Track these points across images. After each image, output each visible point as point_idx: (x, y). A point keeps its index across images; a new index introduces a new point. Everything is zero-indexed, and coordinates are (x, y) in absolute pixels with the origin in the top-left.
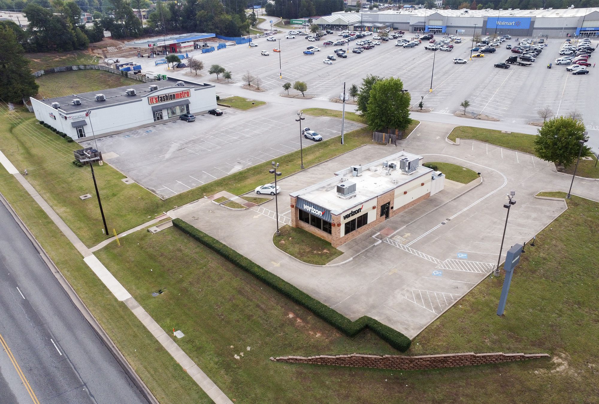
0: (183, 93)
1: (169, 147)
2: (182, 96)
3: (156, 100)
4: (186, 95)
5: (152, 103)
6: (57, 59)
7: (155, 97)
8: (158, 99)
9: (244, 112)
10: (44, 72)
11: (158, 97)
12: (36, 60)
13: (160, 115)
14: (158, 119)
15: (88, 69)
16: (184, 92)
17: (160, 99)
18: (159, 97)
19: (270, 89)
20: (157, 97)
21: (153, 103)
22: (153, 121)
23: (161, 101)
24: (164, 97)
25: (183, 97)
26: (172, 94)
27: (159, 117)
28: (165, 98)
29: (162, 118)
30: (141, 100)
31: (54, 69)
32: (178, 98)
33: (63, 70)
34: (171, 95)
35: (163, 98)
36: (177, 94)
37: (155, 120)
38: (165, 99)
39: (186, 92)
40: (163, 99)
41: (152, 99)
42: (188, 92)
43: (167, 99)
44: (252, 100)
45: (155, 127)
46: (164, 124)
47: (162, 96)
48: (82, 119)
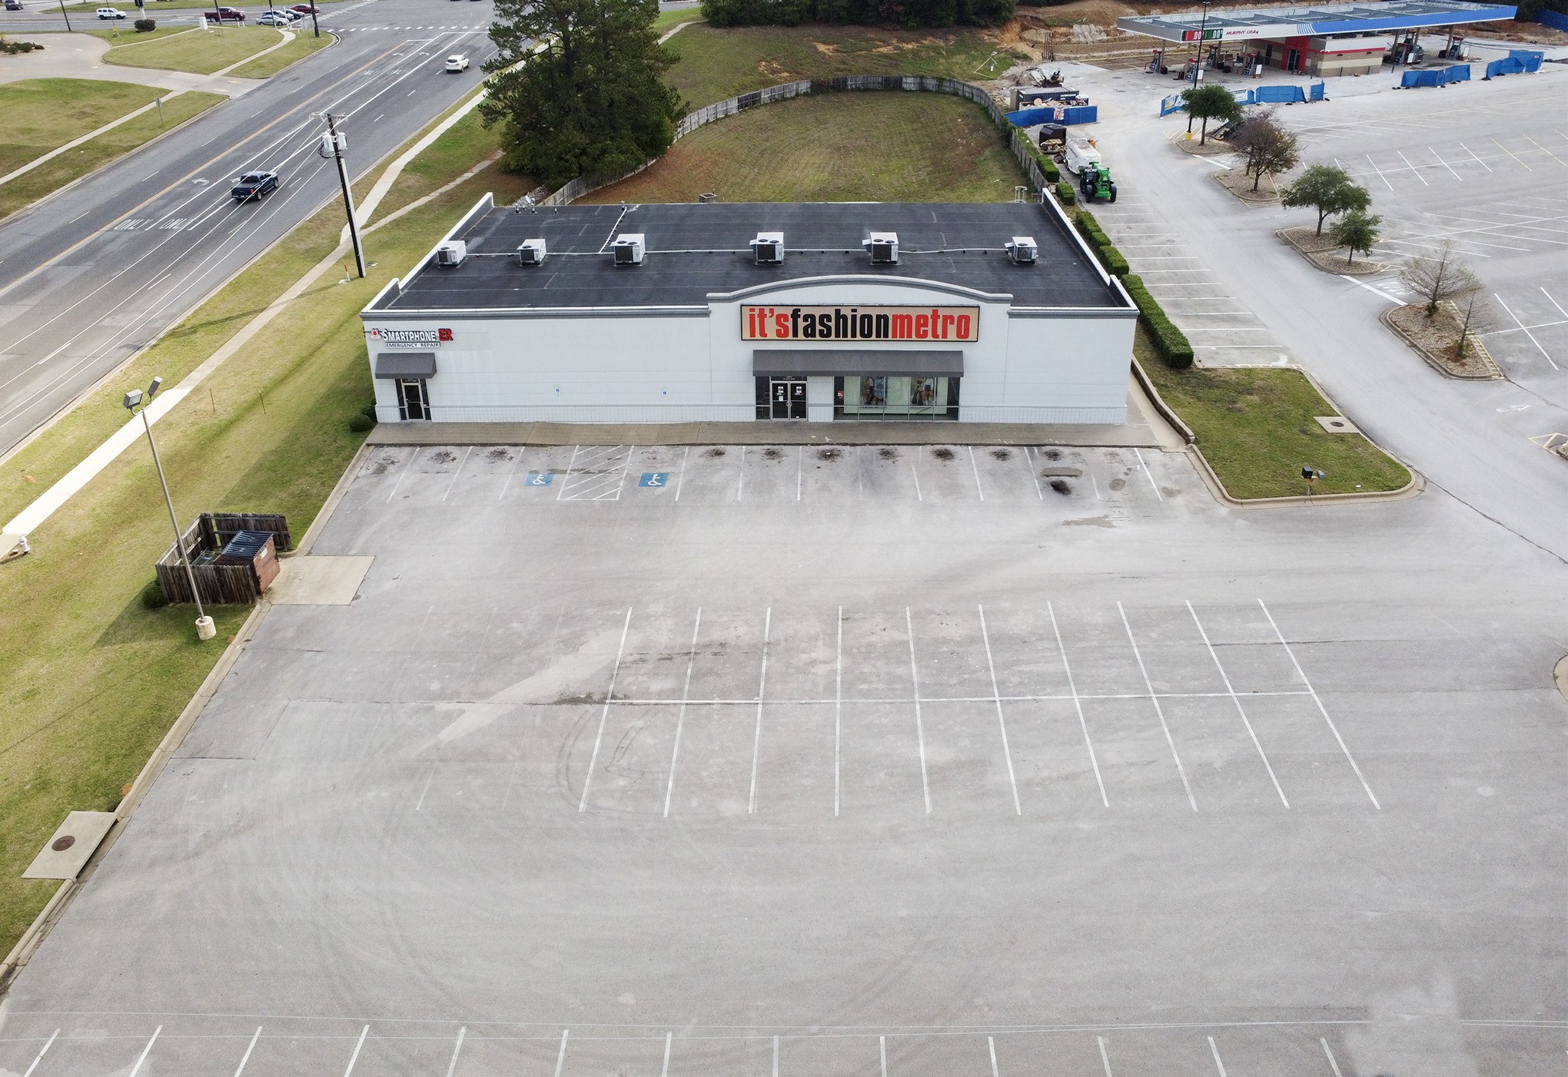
0: (935, 316)
2: (929, 329)
3: (778, 323)
4: (952, 330)
5: (758, 336)
6: (884, 50)
7: (778, 311)
8: (790, 324)
10: (811, 87)
11: (795, 315)
12: (822, 48)
13: (793, 397)
14: (780, 410)
15: (945, 93)
16: (941, 312)
17: (801, 324)
18: (802, 313)
20: (789, 312)
21: (763, 334)
22: (750, 415)
23: (806, 334)
24: (829, 318)
25: (935, 335)
26: (874, 313)
27: (784, 404)
28: (832, 324)
29: (800, 409)
30: (706, 314)
31: (845, 81)
32: (904, 334)
33: (871, 86)
34: (870, 317)
35: (822, 323)
36: (902, 317)
37: (761, 413)
38: (829, 328)
39: (956, 313)
40: (818, 327)
41: (762, 316)
42: (967, 318)
43: (841, 333)
44: (1349, 428)
45: (720, 454)
46: (770, 453)
47: (817, 313)
48: (418, 348)
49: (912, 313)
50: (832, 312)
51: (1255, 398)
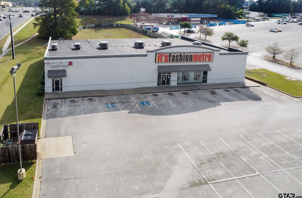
0: (203, 55)
2: (202, 58)
4: (207, 58)
5: (160, 62)
6: (107, 20)
7: (166, 54)
8: (168, 58)
9: (297, 99)
10: (95, 26)
11: (170, 55)
12: (94, 19)
13: (167, 79)
14: (164, 83)
15: (122, 27)
16: (205, 54)
17: (171, 58)
20: (168, 55)
21: (161, 61)
22: (155, 85)
23: (172, 61)
24: (178, 56)
25: (203, 60)
26: (189, 54)
27: (165, 81)
30: (146, 56)
31: (101, 25)
32: (196, 60)
33: (106, 26)
34: (188, 56)
35: (176, 58)
36: (195, 55)
38: (178, 59)
39: (208, 54)
40: (175, 59)
41: (161, 56)
42: (211, 55)
43: (181, 60)
44: (294, 80)
45: (156, 95)
46: (170, 94)
47: (175, 55)
49: (198, 54)
50: (179, 54)
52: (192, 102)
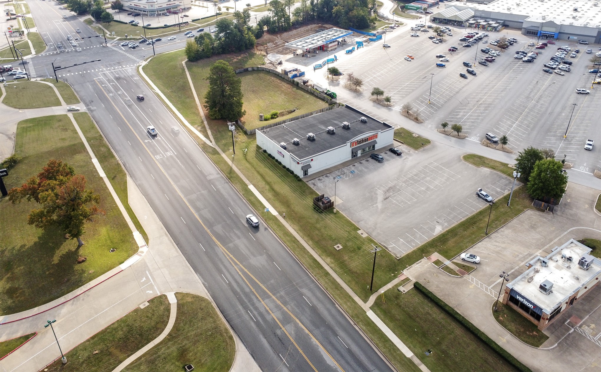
0: (373, 136)
1: (377, 194)
4: (375, 137)
5: (353, 146)
6: (235, 60)
9: (416, 152)
13: (356, 154)
14: (354, 156)
19: (426, 120)
20: (357, 141)
22: (351, 158)
23: (359, 144)
25: (373, 139)
26: (366, 138)
30: (346, 145)
32: (370, 140)
33: (241, 71)
38: (361, 142)
39: (375, 135)
41: (353, 143)
42: (377, 135)
43: (363, 142)
44: (417, 136)
45: (354, 165)
46: (360, 163)
47: (360, 140)
48: (308, 163)
49: (371, 137)
50: (362, 140)
51: (403, 134)
52: (372, 166)
